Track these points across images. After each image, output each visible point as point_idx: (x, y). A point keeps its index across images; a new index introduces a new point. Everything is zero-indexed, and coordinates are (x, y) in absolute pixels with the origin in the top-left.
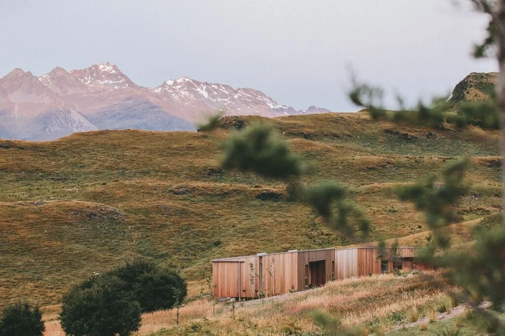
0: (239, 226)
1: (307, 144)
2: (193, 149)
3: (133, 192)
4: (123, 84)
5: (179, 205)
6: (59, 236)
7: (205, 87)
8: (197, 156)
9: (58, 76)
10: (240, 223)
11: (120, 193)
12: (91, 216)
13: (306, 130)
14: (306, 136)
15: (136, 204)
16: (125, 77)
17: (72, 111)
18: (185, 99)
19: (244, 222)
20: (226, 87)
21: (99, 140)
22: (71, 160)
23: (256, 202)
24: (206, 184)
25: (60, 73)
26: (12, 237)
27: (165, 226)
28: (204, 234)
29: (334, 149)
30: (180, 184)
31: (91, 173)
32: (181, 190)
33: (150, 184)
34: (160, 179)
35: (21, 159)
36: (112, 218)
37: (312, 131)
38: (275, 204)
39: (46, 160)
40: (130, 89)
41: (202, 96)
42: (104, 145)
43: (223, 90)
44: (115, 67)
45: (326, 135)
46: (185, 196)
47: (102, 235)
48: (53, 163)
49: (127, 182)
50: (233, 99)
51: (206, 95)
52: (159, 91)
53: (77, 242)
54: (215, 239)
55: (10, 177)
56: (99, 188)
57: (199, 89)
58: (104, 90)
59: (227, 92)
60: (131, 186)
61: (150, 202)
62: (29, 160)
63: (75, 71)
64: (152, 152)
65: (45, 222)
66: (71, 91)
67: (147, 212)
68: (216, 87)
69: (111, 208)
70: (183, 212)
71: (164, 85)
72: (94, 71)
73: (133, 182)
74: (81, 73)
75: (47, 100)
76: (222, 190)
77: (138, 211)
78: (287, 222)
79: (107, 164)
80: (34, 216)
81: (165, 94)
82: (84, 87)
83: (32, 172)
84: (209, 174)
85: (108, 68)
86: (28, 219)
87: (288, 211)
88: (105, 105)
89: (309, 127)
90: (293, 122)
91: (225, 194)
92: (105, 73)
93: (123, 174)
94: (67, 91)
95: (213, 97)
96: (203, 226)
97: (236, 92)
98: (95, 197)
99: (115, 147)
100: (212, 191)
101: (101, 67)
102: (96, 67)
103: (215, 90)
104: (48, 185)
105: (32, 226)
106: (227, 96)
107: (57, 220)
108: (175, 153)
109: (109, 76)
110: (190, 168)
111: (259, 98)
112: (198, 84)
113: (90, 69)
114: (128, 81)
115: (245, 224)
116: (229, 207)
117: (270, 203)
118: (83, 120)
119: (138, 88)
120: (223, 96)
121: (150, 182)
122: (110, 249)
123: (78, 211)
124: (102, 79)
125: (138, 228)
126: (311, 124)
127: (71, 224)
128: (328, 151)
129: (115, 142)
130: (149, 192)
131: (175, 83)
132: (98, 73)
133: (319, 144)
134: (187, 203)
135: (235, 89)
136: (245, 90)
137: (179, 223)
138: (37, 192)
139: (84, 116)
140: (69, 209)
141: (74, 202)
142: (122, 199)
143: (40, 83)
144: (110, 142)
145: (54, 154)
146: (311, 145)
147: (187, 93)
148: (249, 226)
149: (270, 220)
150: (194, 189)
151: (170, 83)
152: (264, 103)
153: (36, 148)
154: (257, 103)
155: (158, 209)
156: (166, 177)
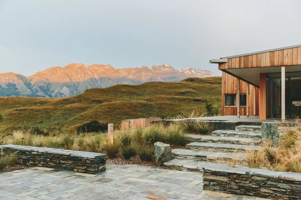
0: (187, 109)
1: (211, 86)
2: (177, 87)
3: (158, 99)
4: (172, 70)
5: (170, 102)
6: (135, 110)
7: (194, 70)
8: (178, 89)
9: (154, 68)
10: (187, 108)
11: (154, 99)
12: (145, 105)
13: (211, 82)
14: (211, 83)
15: (158, 102)
16: (172, 68)
17: (158, 77)
18: (188, 73)
19: (188, 108)
20: (200, 70)
21: (151, 84)
22: (143, 90)
23: (193, 102)
24: (179, 97)
25: (155, 67)
26: (123, 111)
27: (165, 108)
28: (176, 111)
29: (219, 87)
30: (172, 97)
31: (147, 93)
32: (172, 98)
33: (163, 97)
34: (166, 95)
35: (129, 90)
36: (151, 106)
37: (213, 82)
38: (198, 103)
39: (136, 90)
40: (173, 71)
41: (193, 72)
42: (152, 86)
43: (199, 71)
44: (169, 65)
45: (217, 83)
46: (172, 100)
47: (147, 111)
48: (138, 91)
49: (157, 96)
50: (202, 73)
51: (194, 72)
52: (181, 71)
53: (140, 112)
54: (179, 112)
55: (126, 94)
56: (149, 98)
57: (192, 71)
58: (166, 71)
59: (200, 72)
60: (157, 97)
61: (162, 102)
62: (132, 90)
63: (159, 66)
64: (165, 88)
65: (132, 107)
66: (157, 72)
67: (161, 104)
68: (197, 70)
69: (150, 103)
70: (171, 105)
71: (182, 70)
72: (164, 66)
73: (158, 96)
74: (160, 67)
75: (151, 74)
76: (183, 98)
77: (158, 104)
78: (201, 108)
79: (152, 91)
80: (129, 105)
81: (183, 72)
82: (161, 70)
83: (132, 93)
84: (181, 94)
85: (168, 65)
86: (127, 106)
87: (202, 105)
88: (166, 75)
89: (212, 81)
90: (207, 79)
91: (184, 100)
92: (167, 67)
93: (156, 94)
94: (156, 72)
95: (196, 73)
96: (177, 108)
97: (202, 71)
98: (147, 100)
99: (155, 86)
100: (180, 99)
101: (166, 65)
102: (164, 65)
103: (197, 71)
104: (135, 97)
105: (128, 108)
106: (200, 73)
107: (135, 106)
108: (172, 88)
109: (168, 67)
110: (175, 92)
111: (209, 73)
112: (192, 69)
113: (163, 65)
114: (173, 69)
115: (189, 108)
116: (185, 103)
117: (197, 102)
118: (161, 79)
119: (175, 70)
120: (199, 72)
121: (163, 96)
122: (149, 114)
123: (141, 104)
124: (166, 68)
125: (158, 109)
126: (213, 80)
127: (139, 107)
128: (217, 87)
129: (156, 85)
130: (163, 99)
131: (186, 69)
132: (165, 67)
133: (214, 86)
134: (173, 102)
135: (202, 70)
136: (205, 71)
137: (170, 107)
138: (132, 98)
139: (161, 78)
140: (139, 103)
141: (140, 101)
142: (155, 101)
143: (149, 69)
144: (154, 85)
145: (139, 88)
146: (212, 86)
147: (189, 72)
148: (190, 109)
149: (196, 107)
150: (175, 98)
151: (184, 69)
152: (210, 74)
153: (133, 87)
154: (208, 74)
155: (164, 104)
156: (168, 95)
